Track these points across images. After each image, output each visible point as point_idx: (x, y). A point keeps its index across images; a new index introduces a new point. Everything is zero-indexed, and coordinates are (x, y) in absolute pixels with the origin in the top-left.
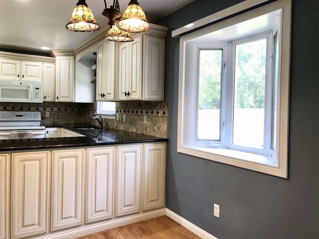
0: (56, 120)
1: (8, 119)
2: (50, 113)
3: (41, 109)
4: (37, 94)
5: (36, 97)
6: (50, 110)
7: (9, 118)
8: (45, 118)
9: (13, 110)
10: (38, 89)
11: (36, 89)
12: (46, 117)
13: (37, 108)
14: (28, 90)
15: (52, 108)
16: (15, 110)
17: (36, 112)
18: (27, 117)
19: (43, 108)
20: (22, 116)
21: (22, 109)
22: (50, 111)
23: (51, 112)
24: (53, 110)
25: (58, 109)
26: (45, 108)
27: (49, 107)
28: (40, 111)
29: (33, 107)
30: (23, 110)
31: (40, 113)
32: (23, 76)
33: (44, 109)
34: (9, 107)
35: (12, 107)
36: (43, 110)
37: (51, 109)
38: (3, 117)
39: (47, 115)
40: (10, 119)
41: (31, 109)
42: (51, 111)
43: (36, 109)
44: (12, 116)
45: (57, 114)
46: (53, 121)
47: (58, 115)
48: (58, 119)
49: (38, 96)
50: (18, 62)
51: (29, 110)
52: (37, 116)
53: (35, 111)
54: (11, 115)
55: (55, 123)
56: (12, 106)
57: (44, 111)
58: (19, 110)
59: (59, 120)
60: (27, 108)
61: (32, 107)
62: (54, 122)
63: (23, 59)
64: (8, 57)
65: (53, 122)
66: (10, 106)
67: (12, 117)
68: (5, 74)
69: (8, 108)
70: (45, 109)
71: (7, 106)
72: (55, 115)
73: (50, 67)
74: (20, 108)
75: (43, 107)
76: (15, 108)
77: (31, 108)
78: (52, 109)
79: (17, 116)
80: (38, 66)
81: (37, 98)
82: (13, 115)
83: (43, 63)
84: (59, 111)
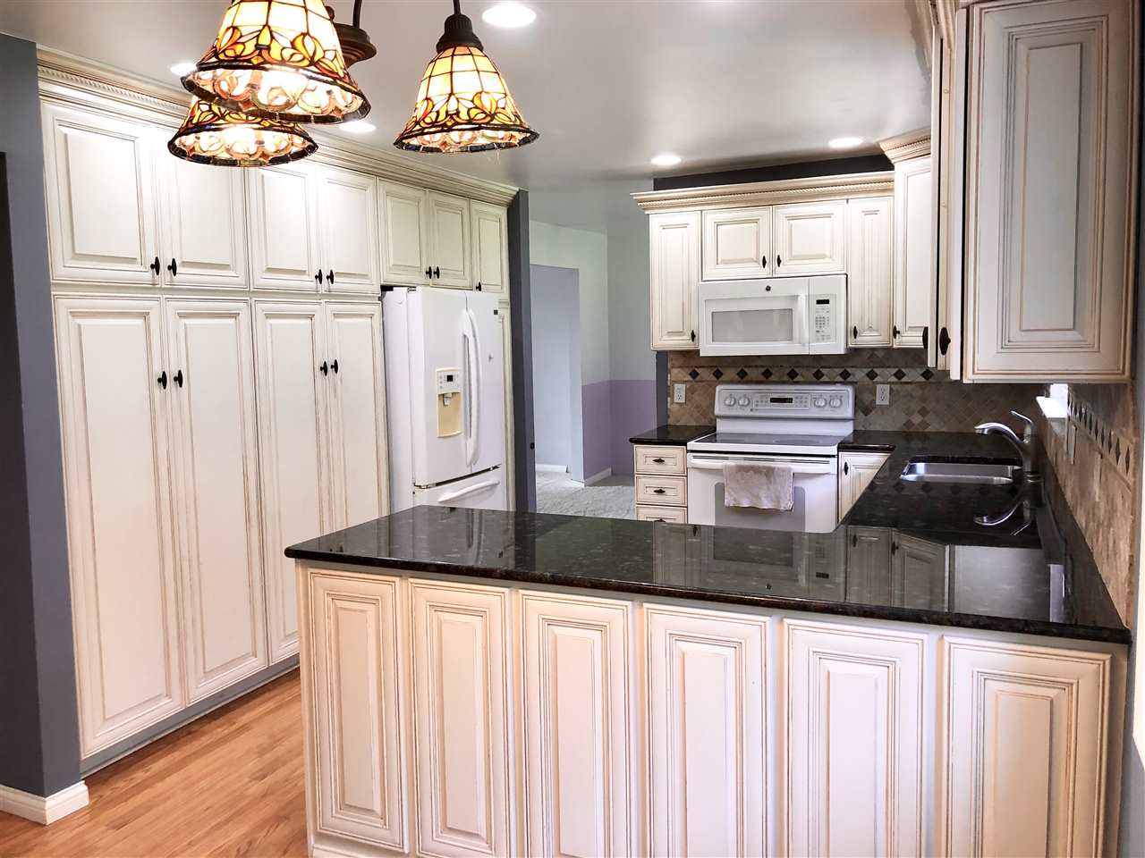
0: (916, 419)
1: (747, 412)
2: (891, 389)
3: (859, 375)
4: (820, 322)
5: (818, 334)
6: (894, 379)
7: (749, 408)
8: (874, 408)
9: (767, 378)
10: (827, 302)
11: (819, 302)
12: (878, 403)
13: (845, 371)
14: (791, 310)
15: (900, 371)
16: (772, 378)
17: (838, 387)
18: (805, 406)
19: (867, 371)
20: (790, 400)
21: (792, 377)
22: (893, 383)
23: (894, 387)
24: (904, 380)
25: (923, 375)
26: (872, 371)
27: (889, 367)
28: (851, 383)
29: (830, 367)
30: (795, 380)
31: (849, 390)
32: (779, 261)
33: (868, 375)
34: (754, 369)
35: (763, 370)
36: (867, 379)
37: (895, 375)
38: (732, 403)
39: (882, 396)
40: (752, 410)
41: (823, 375)
42: (896, 383)
43: (841, 375)
44: (757, 401)
45: (918, 393)
46: (904, 419)
47: (923, 399)
48: (923, 412)
49: (826, 330)
50: (762, 214)
51: (818, 378)
52: (837, 403)
53: (835, 383)
54: (757, 397)
55: (911, 430)
56: (762, 367)
57: (870, 382)
58: (786, 378)
59: (926, 418)
60: (809, 374)
61: (825, 367)
62: (908, 424)
63: (780, 199)
64: (734, 202)
65: (905, 425)
66: (756, 366)
67: (757, 405)
68: (726, 262)
69: (753, 373)
70: (872, 375)
71: (749, 367)
72: (912, 396)
73: (875, 212)
74: (788, 371)
75: (865, 368)
76: (771, 374)
77: (823, 371)
78: (899, 375)
79: (773, 400)
80: (828, 216)
81: (824, 338)
82: (762, 397)
83: (848, 200)
84: (928, 379)
